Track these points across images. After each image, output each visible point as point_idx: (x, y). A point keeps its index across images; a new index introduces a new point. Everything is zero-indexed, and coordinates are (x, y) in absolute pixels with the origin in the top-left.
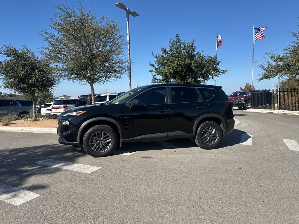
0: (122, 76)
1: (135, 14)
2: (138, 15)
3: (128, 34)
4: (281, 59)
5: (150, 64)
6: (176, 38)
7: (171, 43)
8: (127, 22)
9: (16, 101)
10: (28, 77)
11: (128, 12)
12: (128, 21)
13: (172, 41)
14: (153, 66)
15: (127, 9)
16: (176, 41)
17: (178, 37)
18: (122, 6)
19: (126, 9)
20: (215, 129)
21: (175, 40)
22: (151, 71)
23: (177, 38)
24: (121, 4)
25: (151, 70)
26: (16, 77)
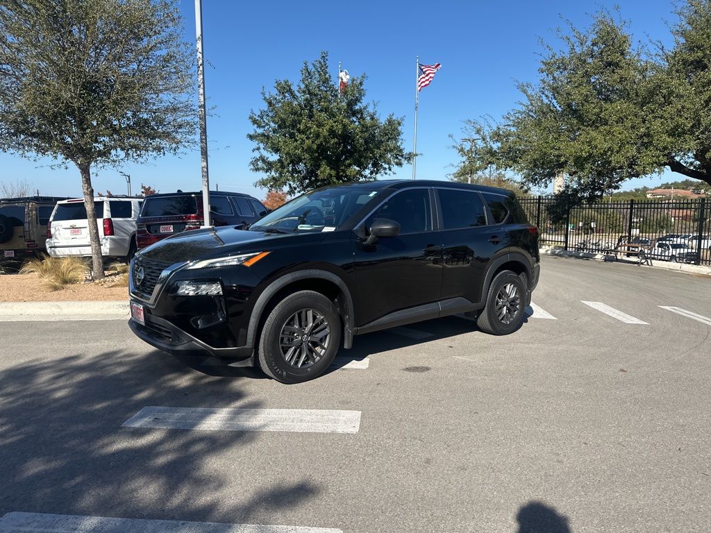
0: (181, 149)
4: (497, 136)
6: (320, 62)
17: (324, 61)
21: (318, 65)
23: (322, 61)
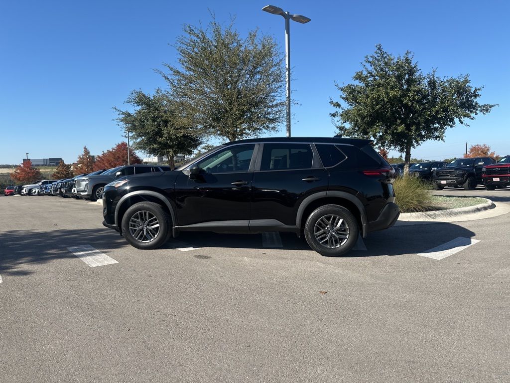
1: (303, 20)
2: (309, 20)
3: (287, 54)
5: (331, 103)
6: (377, 53)
7: (369, 62)
8: (286, 35)
9: (159, 168)
10: (159, 133)
11: (288, 17)
12: (288, 33)
13: (371, 59)
14: (338, 105)
15: (287, 13)
16: (377, 58)
17: (381, 51)
18: (274, 10)
19: (283, 14)
20: (341, 221)
21: (376, 56)
22: (334, 115)
23: (379, 52)
24: (270, 7)
25: (333, 112)
26: (145, 134)
